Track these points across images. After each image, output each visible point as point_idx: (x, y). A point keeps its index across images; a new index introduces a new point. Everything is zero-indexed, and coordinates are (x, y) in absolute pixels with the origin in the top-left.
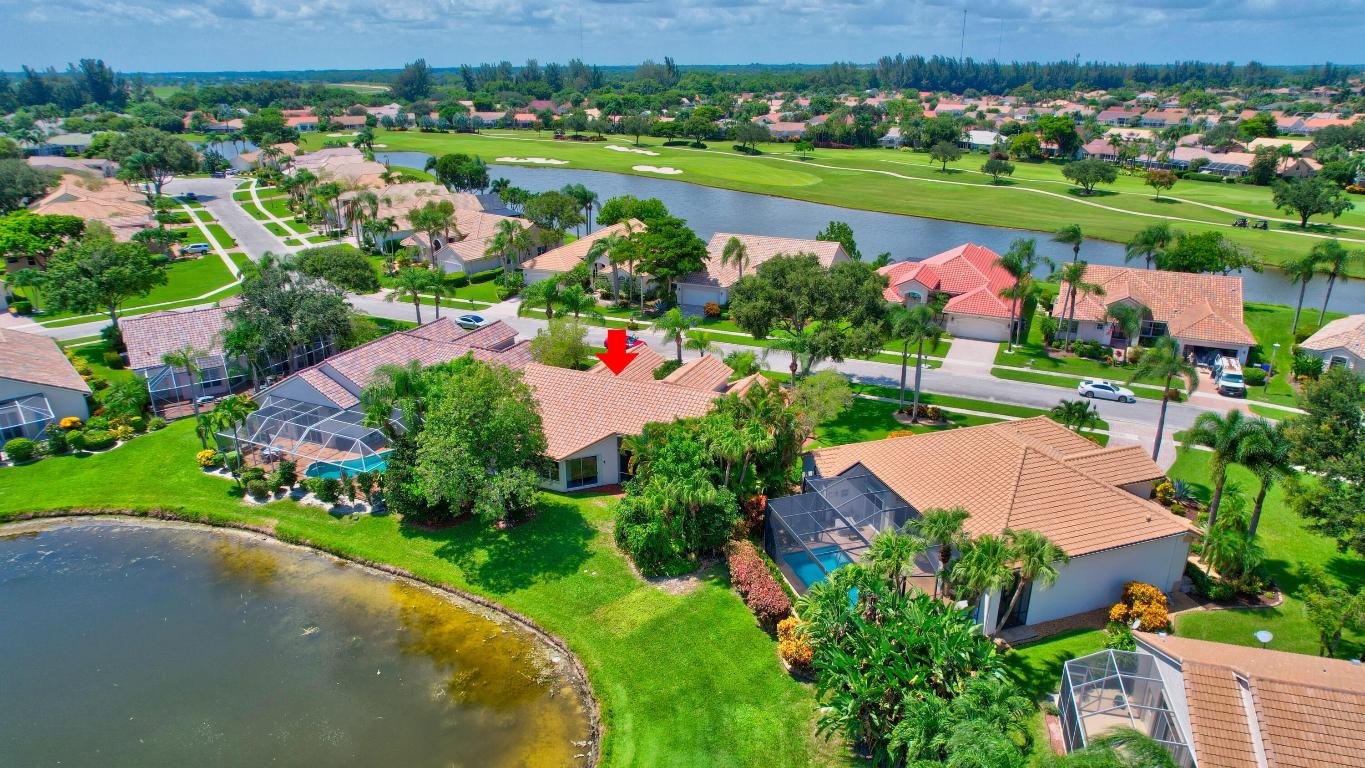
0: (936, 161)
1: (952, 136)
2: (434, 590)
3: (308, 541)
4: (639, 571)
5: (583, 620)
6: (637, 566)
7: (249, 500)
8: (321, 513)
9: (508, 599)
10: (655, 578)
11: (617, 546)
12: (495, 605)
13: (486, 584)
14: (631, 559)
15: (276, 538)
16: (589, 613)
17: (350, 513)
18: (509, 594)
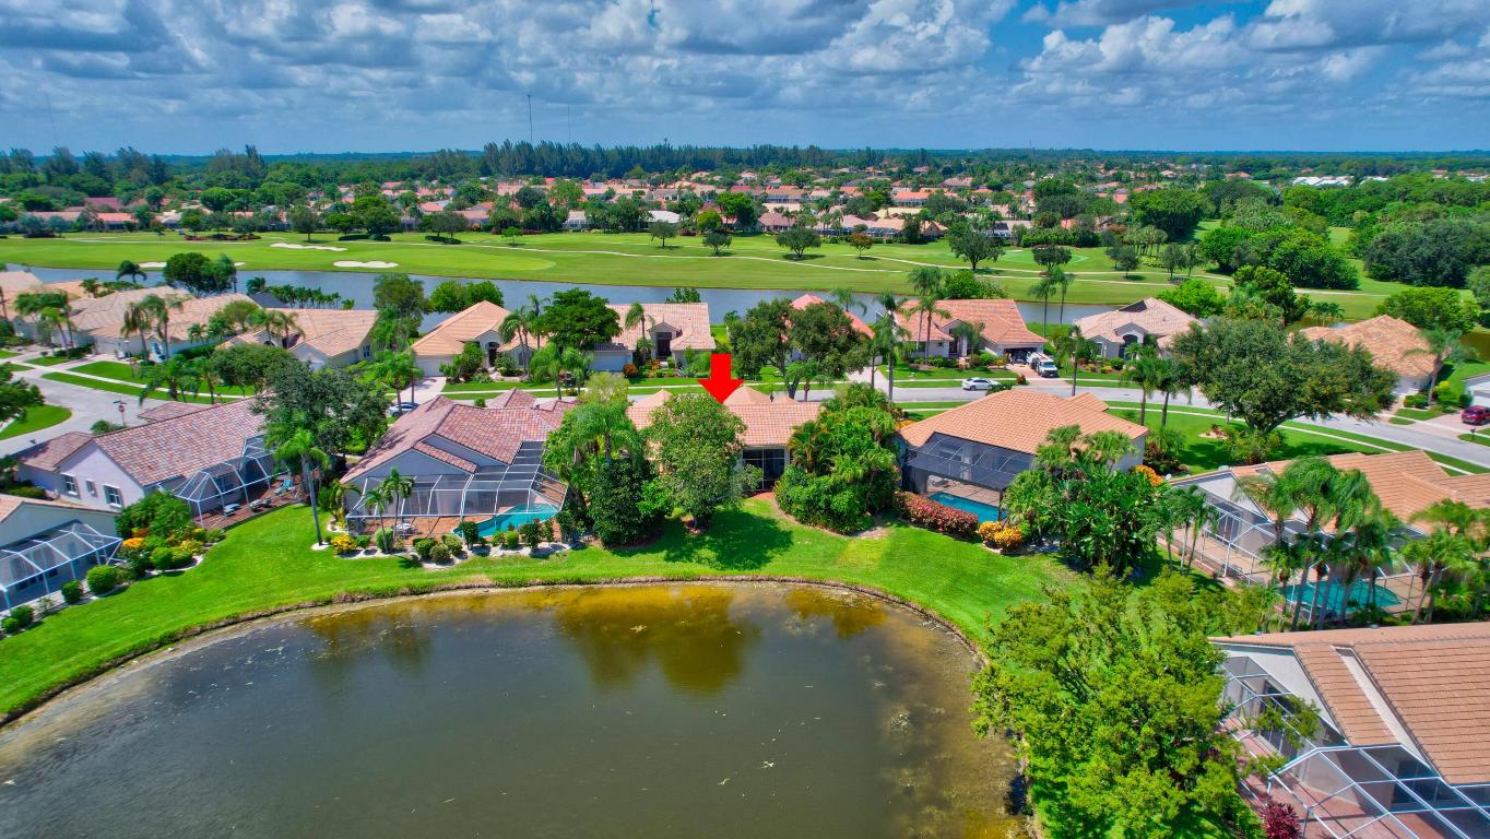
0: (656, 238)
1: (637, 217)
2: (694, 583)
3: (538, 580)
4: (838, 532)
5: (836, 568)
6: (833, 531)
7: (431, 567)
8: (524, 560)
9: (766, 570)
10: (854, 533)
11: (803, 523)
12: (759, 577)
13: (736, 567)
14: (826, 526)
15: (499, 586)
16: (835, 563)
17: (552, 553)
18: (763, 567)
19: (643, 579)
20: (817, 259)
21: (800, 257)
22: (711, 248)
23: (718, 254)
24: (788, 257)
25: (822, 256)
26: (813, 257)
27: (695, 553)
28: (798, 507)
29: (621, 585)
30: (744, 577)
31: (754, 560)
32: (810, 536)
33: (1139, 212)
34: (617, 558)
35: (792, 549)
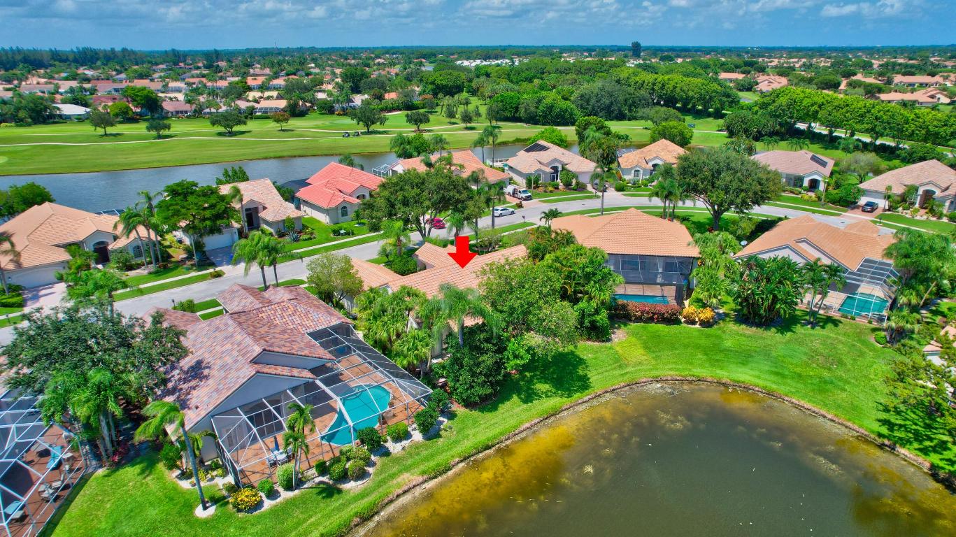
0: (98, 129)
1: (45, 111)
2: (563, 414)
3: (453, 459)
5: (630, 368)
6: (596, 341)
7: (351, 486)
9: (594, 386)
10: (607, 338)
12: (597, 393)
13: (576, 391)
14: (588, 339)
15: (431, 479)
16: (626, 365)
17: (440, 429)
18: (590, 384)
19: (527, 424)
20: (247, 134)
21: (231, 134)
22: (154, 133)
23: (160, 137)
24: (220, 134)
25: (249, 132)
26: (243, 133)
27: (535, 389)
30: (590, 397)
31: (579, 381)
32: (585, 350)
33: (431, 87)
34: (488, 415)
35: (589, 363)
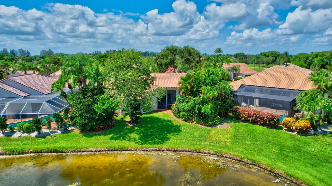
2: (124, 152)
3: (31, 150)
4: (205, 125)
5: (207, 143)
6: (202, 125)
8: (31, 139)
9: (167, 145)
10: (213, 125)
11: (186, 121)
12: (163, 149)
13: (150, 143)
14: (198, 123)
16: (206, 141)
17: (49, 135)
18: (165, 143)
19: (94, 150)
27: (128, 136)
28: (184, 113)
29: (80, 153)
31: (161, 139)
32: (190, 127)
35: (181, 134)
